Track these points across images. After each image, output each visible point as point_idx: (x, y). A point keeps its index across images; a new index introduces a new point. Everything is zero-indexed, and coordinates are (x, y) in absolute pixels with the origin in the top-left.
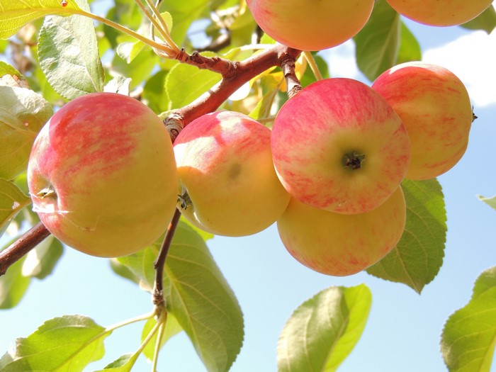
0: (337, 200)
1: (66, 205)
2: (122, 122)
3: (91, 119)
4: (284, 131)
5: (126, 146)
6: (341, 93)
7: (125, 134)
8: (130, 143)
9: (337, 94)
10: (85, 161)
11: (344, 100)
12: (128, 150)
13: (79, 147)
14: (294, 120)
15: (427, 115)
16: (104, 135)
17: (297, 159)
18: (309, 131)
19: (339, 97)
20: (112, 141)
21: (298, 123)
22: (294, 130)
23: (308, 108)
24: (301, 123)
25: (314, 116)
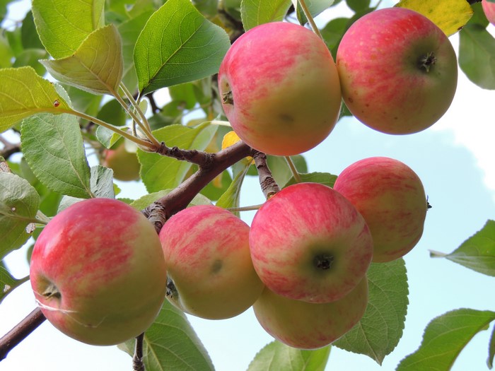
0: (309, 294)
1: (70, 305)
2: (119, 231)
3: (91, 229)
4: (262, 236)
5: (124, 254)
6: (312, 202)
7: (122, 242)
8: (127, 251)
9: (309, 203)
10: (88, 269)
11: (314, 209)
12: (125, 257)
13: (82, 256)
14: (271, 227)
15: (387, 212)
16: (104, 244)
17: (274, 261)
18: (285, 237)
19: (311, 207)
20: (112, 250)
21: (275, 230)
22: (271, 235)
23: (284, 216)
24: (277, 230)
25: (289, 223)
